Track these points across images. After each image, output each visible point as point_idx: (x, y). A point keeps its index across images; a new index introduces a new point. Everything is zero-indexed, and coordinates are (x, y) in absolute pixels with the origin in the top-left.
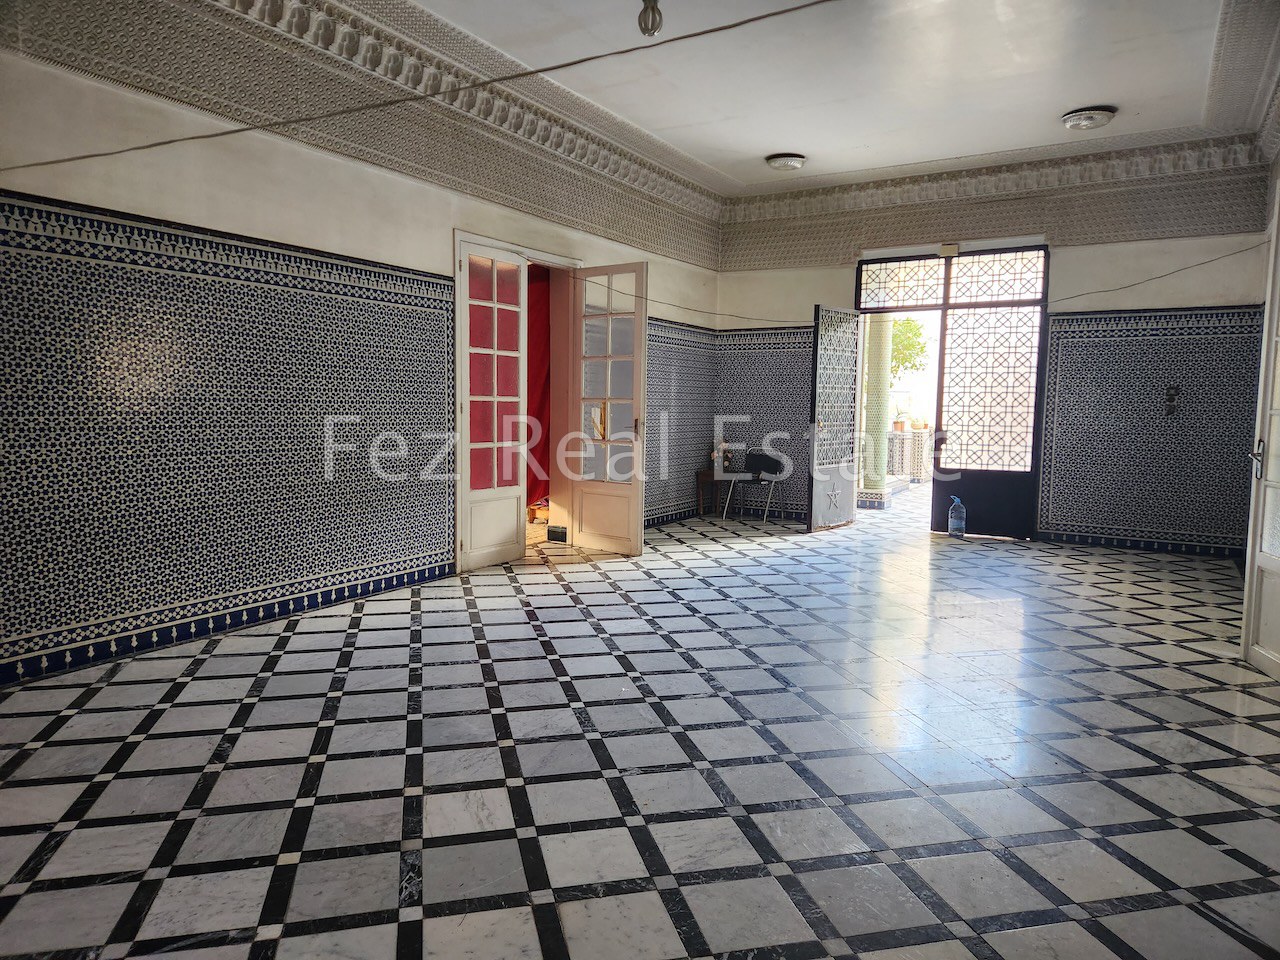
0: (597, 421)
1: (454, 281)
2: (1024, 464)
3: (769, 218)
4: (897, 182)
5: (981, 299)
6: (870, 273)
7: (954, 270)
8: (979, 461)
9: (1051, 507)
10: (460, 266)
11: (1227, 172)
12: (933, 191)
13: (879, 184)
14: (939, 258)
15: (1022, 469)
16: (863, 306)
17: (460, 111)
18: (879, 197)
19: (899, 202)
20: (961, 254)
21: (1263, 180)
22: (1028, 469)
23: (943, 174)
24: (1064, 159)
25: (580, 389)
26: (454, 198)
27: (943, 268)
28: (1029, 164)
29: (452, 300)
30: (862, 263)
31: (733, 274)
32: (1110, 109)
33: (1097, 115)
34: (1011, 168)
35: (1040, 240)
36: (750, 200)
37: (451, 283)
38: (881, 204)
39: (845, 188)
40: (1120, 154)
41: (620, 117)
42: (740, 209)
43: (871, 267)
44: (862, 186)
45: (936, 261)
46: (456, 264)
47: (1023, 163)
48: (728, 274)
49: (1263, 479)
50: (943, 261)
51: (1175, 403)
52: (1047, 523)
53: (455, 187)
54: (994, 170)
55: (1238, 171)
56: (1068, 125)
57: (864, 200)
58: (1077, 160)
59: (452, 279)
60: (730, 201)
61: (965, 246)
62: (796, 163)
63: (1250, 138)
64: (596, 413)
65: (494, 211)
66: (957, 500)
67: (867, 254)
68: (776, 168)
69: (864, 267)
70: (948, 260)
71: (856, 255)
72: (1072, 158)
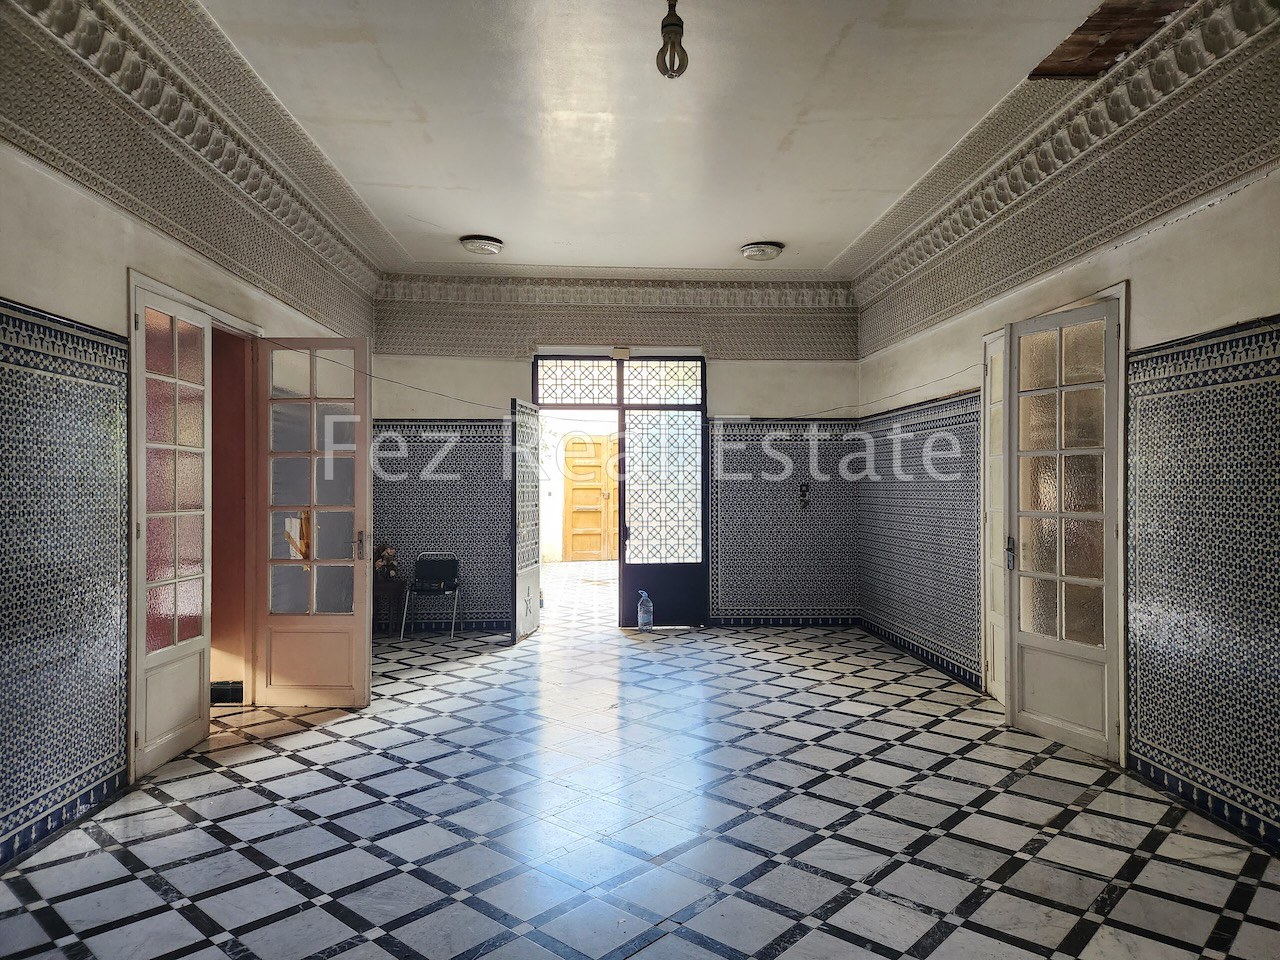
0: (295, 534)
1: (129, 344)
2: (694, 556)
3: (433, 300)
4: (572, 282)
5: (652, 402)
6: (546, 369)
7: (626, 373)
8: (658, 555)
9: (721, 595)
10: (136, 322)
11: (829, 310)
12: (605, 295)
13: (554, 281)
14: (612, 359)
15: (694, 561)
16: (540, 401)
17: (138, 105)
18: (555, 294)
19: (572, 302)
20: (632, 358)
21: (855, 319)
22: (700, 560)
23: (614, 280)
24: (715, 283)
25: (266, 494)
26: (129, 225)
27: (615, 369)
28: (688, 282)
29: (125, 371)
30: (537, 358)
31: (392, 357)
32: (779, 245)
33: (769, 249)
34: (673, 284)
35: (697, 351)
36: (412, 278)
37: (125, 347)
38: (555, 302)
39: (519, 280)
40: (758, 285)
41: (329, 159)
42: (399, 287)
43: (546, 362)
44: (537, 281)
45: (608, 363)
46: (132, 320)
47: (682, 281)
48: (385, 357)
49: (1016, 571)
50: (615, 363)
51: (807, 498)
52: (718, 610)
53: (131, 209)
54: (660, 283)
55: (838, 310)
56: (746, 254)
57: (539, 295)
58: (725, 285)
59: (126, 340)
60: (389, 276)
61: (636, 351)
62: (493, 247)
63: (847, 285)
64: (293, 527)
65: (173, 249)
66: (645, 594)
67: (543, 350)
68: (471, 251)
69: (540, 362)
70: (620, 363)
71: (531, 349)
72: (722, 283)
